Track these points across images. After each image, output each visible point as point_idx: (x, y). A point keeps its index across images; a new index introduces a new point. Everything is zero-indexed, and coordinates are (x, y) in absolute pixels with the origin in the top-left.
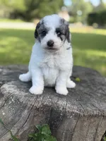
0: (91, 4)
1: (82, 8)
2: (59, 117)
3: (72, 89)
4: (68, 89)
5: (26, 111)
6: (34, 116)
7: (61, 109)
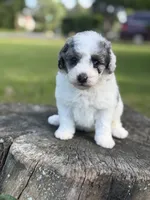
0: (63, 6)
1: (53, 11)
2: (125, 192)
3: (120, 139)
5: (73, 190)
6: (87, 196)
7: (128, 178)
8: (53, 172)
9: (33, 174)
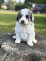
2: (37, 59)
4: (33, 43)
8: (15, 53)
9: (8, 54)
